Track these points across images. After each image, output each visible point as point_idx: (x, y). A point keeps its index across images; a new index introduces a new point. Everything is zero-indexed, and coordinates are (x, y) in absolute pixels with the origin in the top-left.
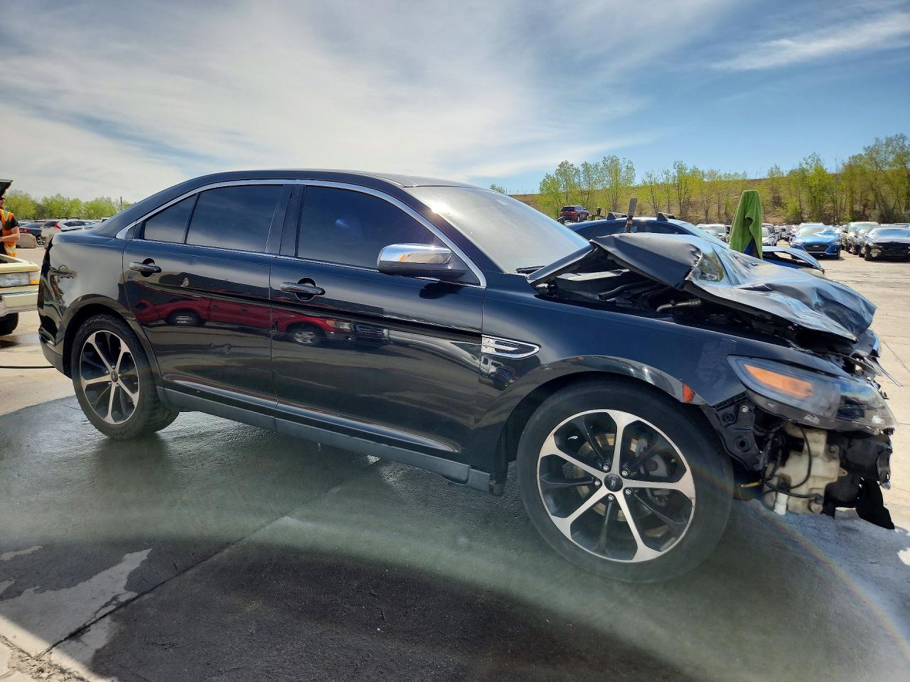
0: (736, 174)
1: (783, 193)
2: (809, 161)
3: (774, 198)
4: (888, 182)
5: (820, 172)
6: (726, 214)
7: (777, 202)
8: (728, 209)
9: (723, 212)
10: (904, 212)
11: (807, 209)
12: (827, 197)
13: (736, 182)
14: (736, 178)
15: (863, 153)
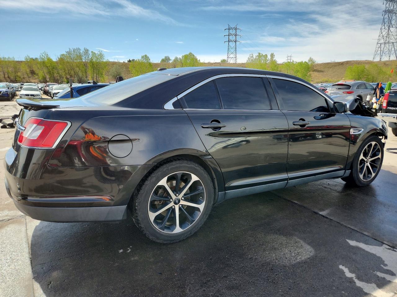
0: (9, 58)
1: (35, 69)
2: (43, 55)
3: (30, 70)
4: (78, 67)
5: (49, 60)
6: (8, 77)
7: (33, 73)
8: (9, 75)
9: (6, 76)
10: (85, 79)
11: (48, 77)
12: (55, 71)
13: (9, 62)
14: (9, 60)
15: (65, 53)
